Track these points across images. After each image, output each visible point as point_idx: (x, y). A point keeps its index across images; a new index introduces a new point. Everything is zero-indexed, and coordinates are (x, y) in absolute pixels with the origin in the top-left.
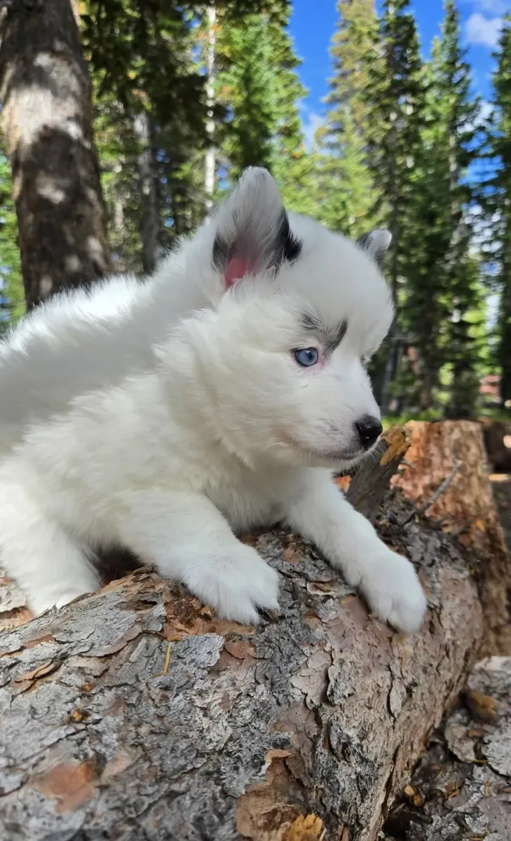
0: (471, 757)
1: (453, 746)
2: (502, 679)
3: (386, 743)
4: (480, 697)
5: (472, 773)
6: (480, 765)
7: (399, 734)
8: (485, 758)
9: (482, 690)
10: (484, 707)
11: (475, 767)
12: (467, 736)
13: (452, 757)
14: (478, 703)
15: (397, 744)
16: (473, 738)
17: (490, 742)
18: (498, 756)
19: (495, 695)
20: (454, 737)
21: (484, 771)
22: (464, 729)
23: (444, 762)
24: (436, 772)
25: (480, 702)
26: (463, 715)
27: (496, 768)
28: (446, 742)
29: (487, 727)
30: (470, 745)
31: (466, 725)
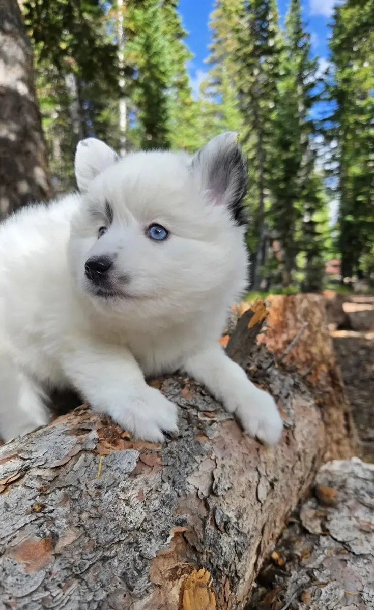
0: (319, 530)
1: (306, 524)
2: (340, 476)
3: (256, 521)
4: (325, 489)
5: (319, 541)
6: (324, 535)
7: (265, 515)
8: (328, 530)
9: (326, 484)
10: (328, 496)
11: (321, 537)
12: (316, 517)
13: (305, 531)
14: (323, 493)
15: (264, 522)
16: (320, 517)
17: (331, 519)
18: (337, 529)
19: (336, 488)
20: (306, 517)
21: (328, 539)
22: (313, 512)
23: (300, 535)
24: (294, 542)
25: (325, 492)
26: (313, 502)
27: (335, 536)
28: (301, 521)
29: (329, 510)
30: (318, 522)
31: (315, 509)
